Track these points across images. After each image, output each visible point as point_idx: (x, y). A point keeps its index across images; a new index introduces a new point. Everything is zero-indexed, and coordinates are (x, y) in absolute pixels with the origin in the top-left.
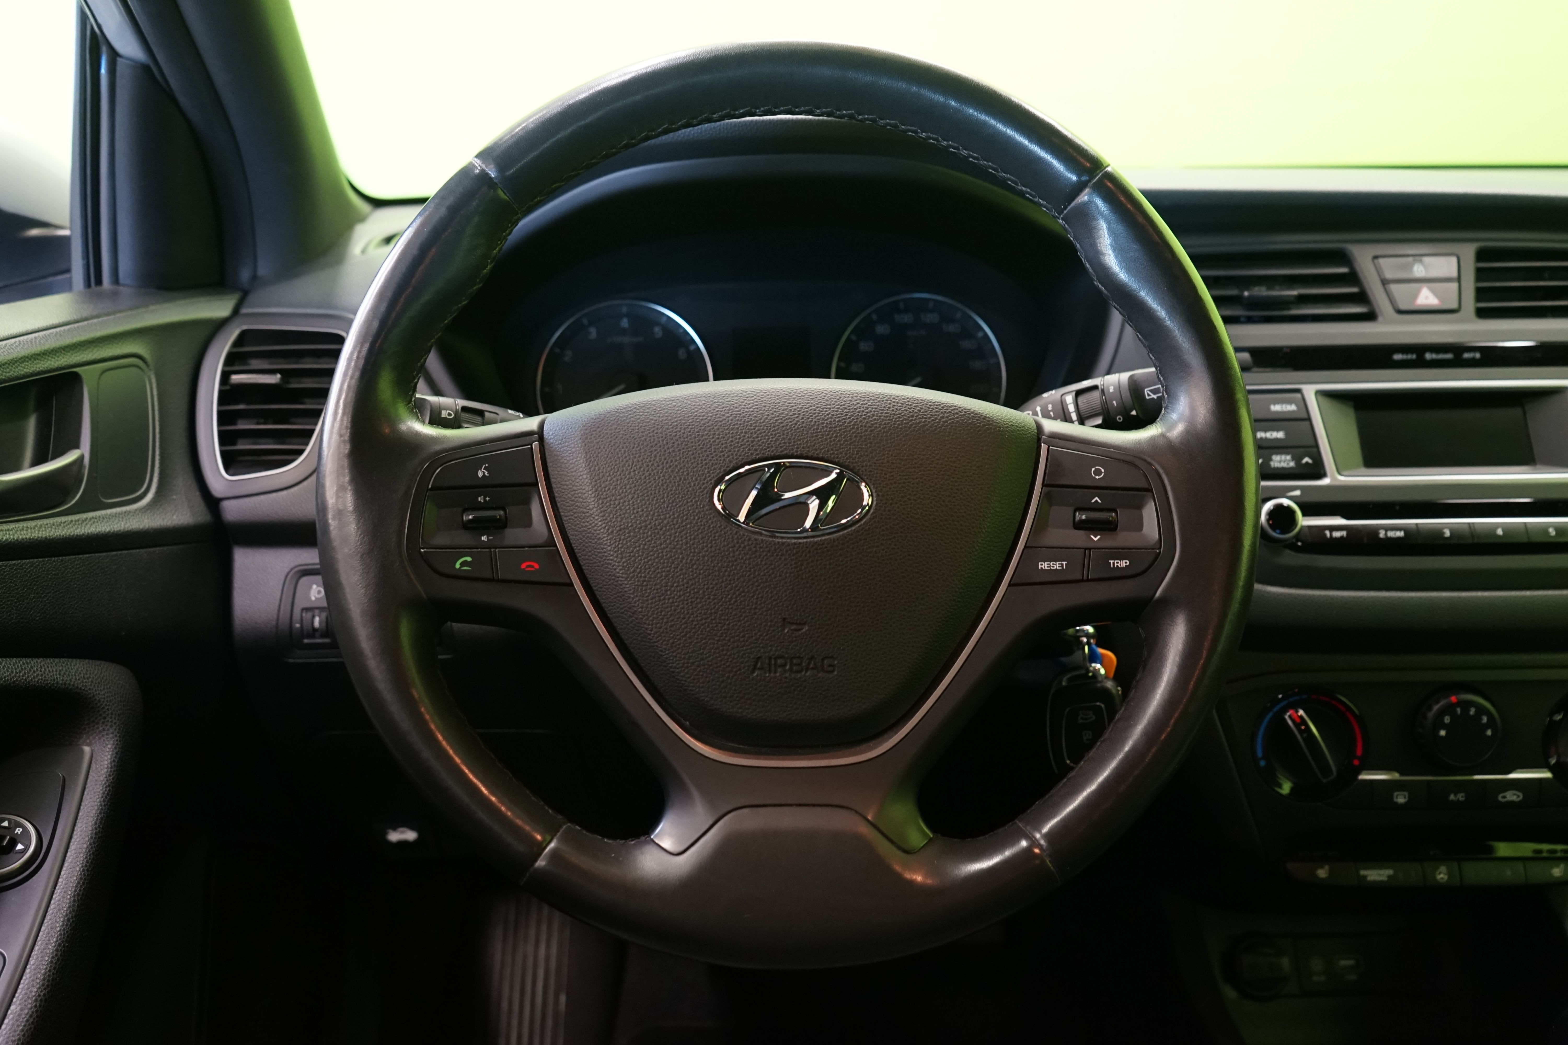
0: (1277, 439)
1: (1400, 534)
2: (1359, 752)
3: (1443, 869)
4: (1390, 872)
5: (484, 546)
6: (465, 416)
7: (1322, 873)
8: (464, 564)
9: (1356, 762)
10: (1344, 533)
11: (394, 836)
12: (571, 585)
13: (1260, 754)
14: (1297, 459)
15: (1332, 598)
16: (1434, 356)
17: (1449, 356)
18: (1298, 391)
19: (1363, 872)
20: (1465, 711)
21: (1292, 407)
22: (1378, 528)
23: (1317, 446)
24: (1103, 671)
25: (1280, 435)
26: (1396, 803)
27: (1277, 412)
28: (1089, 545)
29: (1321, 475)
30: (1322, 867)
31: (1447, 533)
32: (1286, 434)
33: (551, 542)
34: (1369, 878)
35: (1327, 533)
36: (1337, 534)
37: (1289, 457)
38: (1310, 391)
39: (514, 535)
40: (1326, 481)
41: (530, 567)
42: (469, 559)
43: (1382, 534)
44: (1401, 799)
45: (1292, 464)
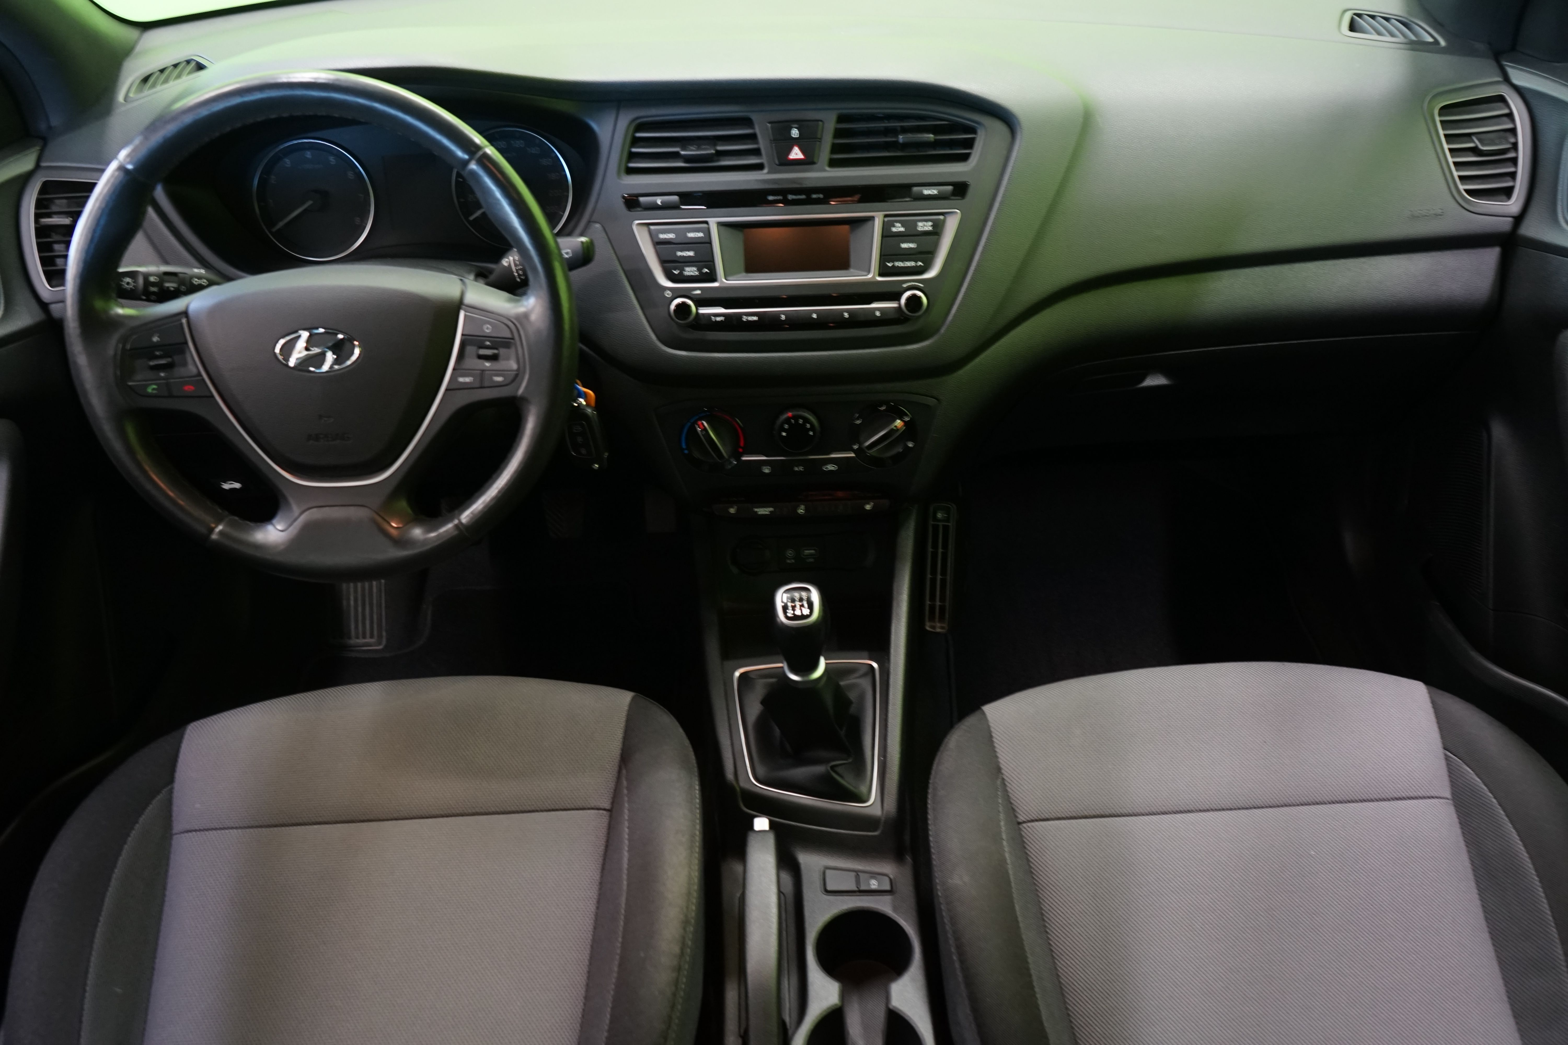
0: (690, 257)
1: (755, 318)
2: (742, 444)
3: (803, 507)
4: (771, 509)
5: (163, 378)
6: (166, 277)
7: (732, 511)
8: (154, 389)
9: (741, 450)
10: (722, 318)
11: (226, 486)
12: (212, 396)
13: (684, 446)
14: (699, 270)
15: (715, 358)
16: (794, 197)
17: (803, 197)
18: (706, 222)
19: (756, 510)
20: (797, 421)
21: (701, 235)
22: (740, 315)
23: (712, 260)
24: (584, 403)
25: (691, 254)
26: (765, 473)
27: (692, 238)
28: (484, 368)
29: (713, 279)
30: (732, 507)
31: (783, 317)
32: (695, 254)
33: (199, 374)
34: (759, 513)
35: (713, 318)
36: (719, 319)
37: (695, 269)
38: (713, 222)
39: (180, 371)
40: (716, 284)
41: (189, 389)
42: (155, 387)
43: (745, 318)
44: (767, 470)
45: (697, 273)
